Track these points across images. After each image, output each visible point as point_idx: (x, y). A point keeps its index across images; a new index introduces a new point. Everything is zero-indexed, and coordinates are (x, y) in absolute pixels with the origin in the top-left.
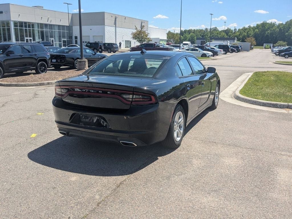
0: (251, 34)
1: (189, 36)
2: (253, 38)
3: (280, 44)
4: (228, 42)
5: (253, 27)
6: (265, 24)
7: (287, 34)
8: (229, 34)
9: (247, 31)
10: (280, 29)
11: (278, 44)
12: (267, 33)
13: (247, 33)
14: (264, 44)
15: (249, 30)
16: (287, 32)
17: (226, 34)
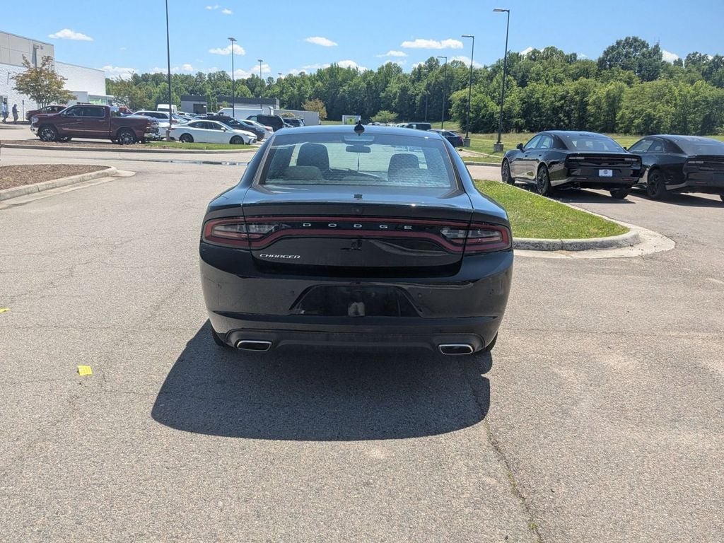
0: (307, 92)
1: (158, 90)
2: (318, 102)
3: (383, 117)
4: (270, 108)
5: (311, 76)
6: (336, 71)
7: (382, 95)
8: (258, 89)
9: (298, 84)
10: (368, 84)
11: (380, 118)
12: (341, 90)
13: (299, 88)
14: (343, 116)
15: (302, 82)
16: (383, 90)
17: (250, 89)
